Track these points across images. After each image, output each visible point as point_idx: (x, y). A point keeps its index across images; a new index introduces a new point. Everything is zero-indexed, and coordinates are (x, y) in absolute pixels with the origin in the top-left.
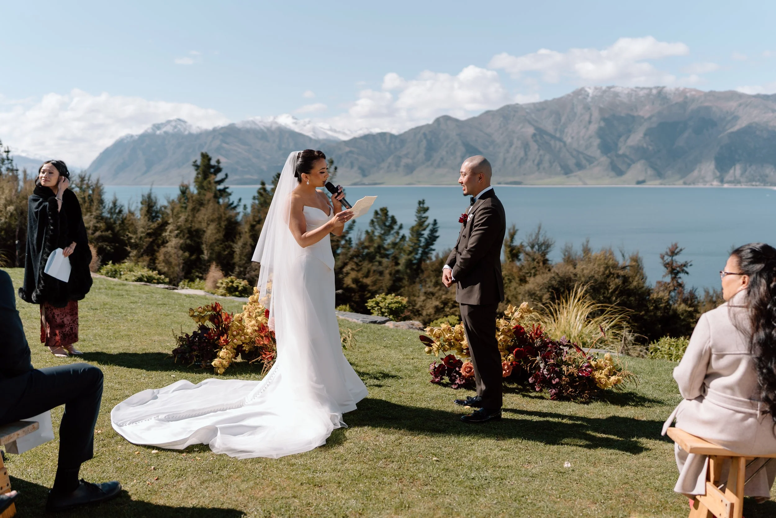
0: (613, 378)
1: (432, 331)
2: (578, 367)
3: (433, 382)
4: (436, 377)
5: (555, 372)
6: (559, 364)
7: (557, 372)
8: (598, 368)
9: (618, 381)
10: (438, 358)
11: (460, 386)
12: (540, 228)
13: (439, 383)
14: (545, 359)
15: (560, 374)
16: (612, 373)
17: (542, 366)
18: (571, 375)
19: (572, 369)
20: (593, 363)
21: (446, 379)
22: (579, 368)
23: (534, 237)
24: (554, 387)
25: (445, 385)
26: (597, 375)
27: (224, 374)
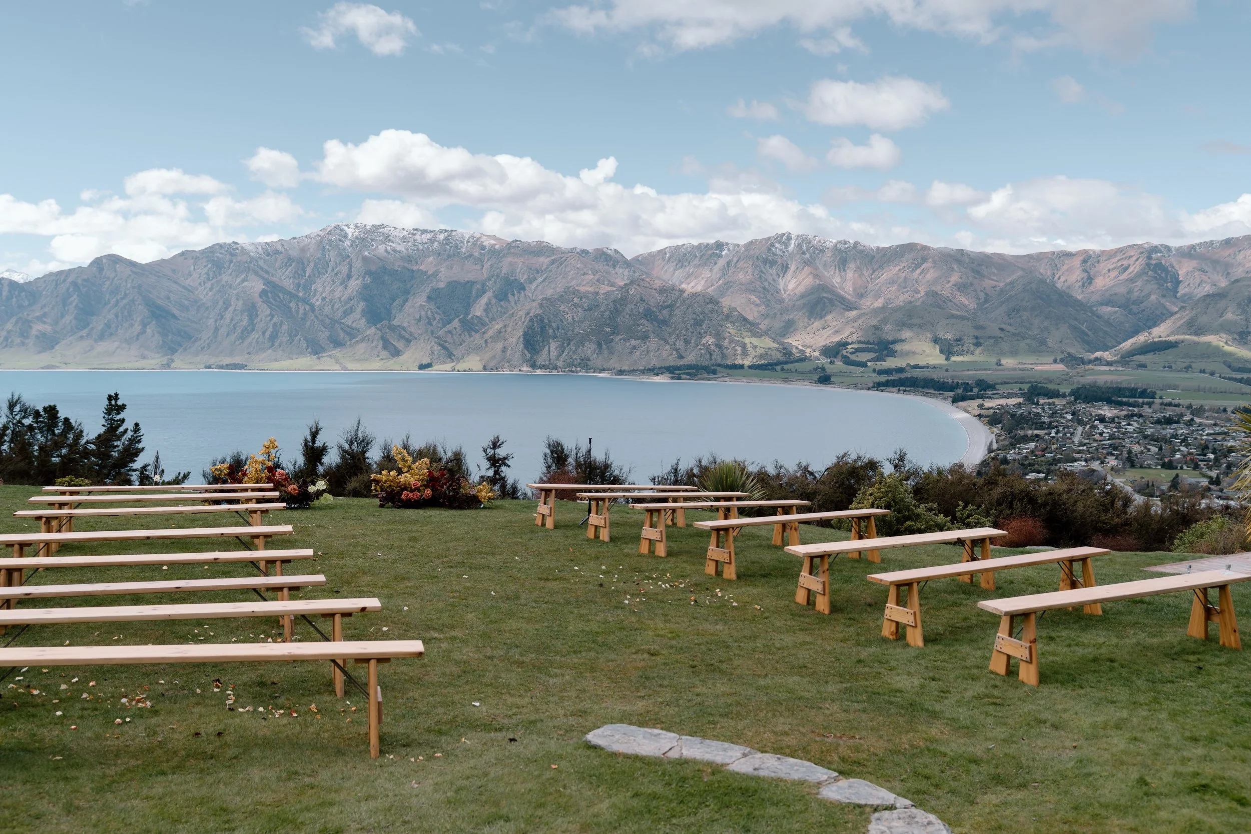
12: (359, 424)
23: (353, 433)
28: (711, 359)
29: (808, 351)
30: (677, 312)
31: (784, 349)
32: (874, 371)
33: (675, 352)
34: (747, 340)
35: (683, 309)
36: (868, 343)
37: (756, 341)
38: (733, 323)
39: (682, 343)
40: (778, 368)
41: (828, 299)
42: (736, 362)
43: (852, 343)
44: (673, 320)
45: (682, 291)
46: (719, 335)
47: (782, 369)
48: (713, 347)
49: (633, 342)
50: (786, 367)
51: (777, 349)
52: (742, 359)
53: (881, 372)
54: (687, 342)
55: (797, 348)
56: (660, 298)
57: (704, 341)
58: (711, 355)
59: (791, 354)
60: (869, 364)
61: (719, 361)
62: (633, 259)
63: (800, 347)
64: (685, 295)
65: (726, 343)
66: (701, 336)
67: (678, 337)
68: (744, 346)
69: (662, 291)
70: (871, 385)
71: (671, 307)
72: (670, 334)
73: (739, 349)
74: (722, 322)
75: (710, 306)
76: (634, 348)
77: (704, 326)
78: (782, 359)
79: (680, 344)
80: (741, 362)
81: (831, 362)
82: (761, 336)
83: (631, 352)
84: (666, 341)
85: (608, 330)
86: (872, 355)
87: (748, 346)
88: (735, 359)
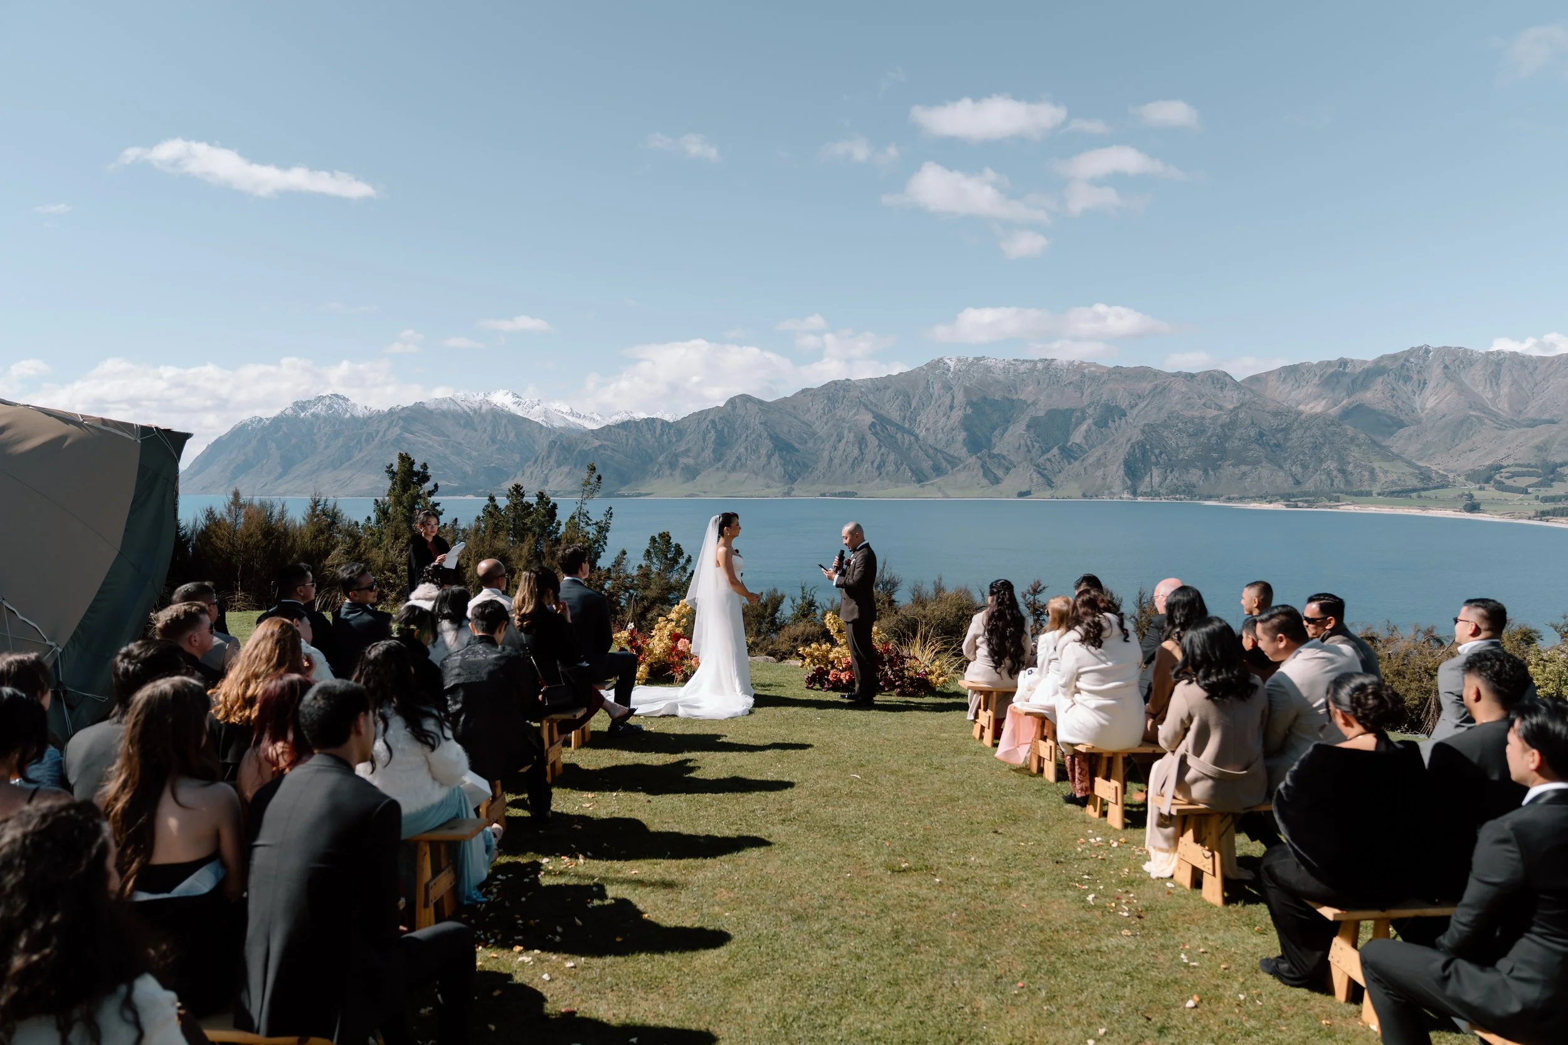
0: (941, 679)
1: (804, 650)
2: (916, 672)
3: (807, 688)
4: (810, 683)
5: (898, 676)
6: (902, 670)
7: (900, 675)
8: (932, 673)
9: (945, 681)
10: (810, 669)
11: (828, 689)
13: (812, 688)
14: (891, 667)
15: (902, 678)
16: (940, 675)
17: (889, 673)
18: (911, 678)
19: (911, 673)
20: (927, 669)
21: (818, 686)
22: (918, 674)
24: (899, 686)
25: (817, 690)
26: (930, 677)
27: (645, 684)
28: (1332, 485)
29: (1451, 476)
30: (1293, 435)
31: (1421, 474)
32: (1537, 498)
33: (1290, 479)
34: (1376, 465)
35: (1300, 432)
36: (1529, 466)
37: (1386, 466)
38: (1359, 446)
39: (1300, 470)
40: (1414, 495)
41: (1478, 418)
42: (1363, 489)
43: (1508, 466)
44: (1288, 444)
45: (1299, 413)
46: (1342, 462)
47: (1420, 497)
48: (1335, 473)
49: (1243, 468)
50: (1423, 493)
51: (1412, 474)
52: (1370, 486)
53: (1546, 500)
54: (1305, 467)
55: (1437, 473)
56: (1275, 422)
57: (1324, 466)
58: (1332, 481)
59: (1430, 478)
60: (1530, 490)
61: (1342, 486)
62: (1243, 381)
63: (1441, 472)
64: (1303, 417)
65: (1350, 468)
66: (1321, 461)
67: (1294, 462)
68: (1372, 472)
69: (1276, 414)
70: (1532, 513)
71: (1286, 430)
72: (1285, 459)
73: (1366, 474)
74: (1345, 445)
75: (1332, 428)
76: (1244, 474)
77: (1325, 450)
78: (1419, 485)
79: (1297, 469)
80: (1368, 489)
81: (1481, 489)
82: (1393, 460)
83: (1241, 478)
84: (1281, 467)
85: (1215, 455)
86: (1534, 480)
87: (1377, 470)
88: (1361, 486)
